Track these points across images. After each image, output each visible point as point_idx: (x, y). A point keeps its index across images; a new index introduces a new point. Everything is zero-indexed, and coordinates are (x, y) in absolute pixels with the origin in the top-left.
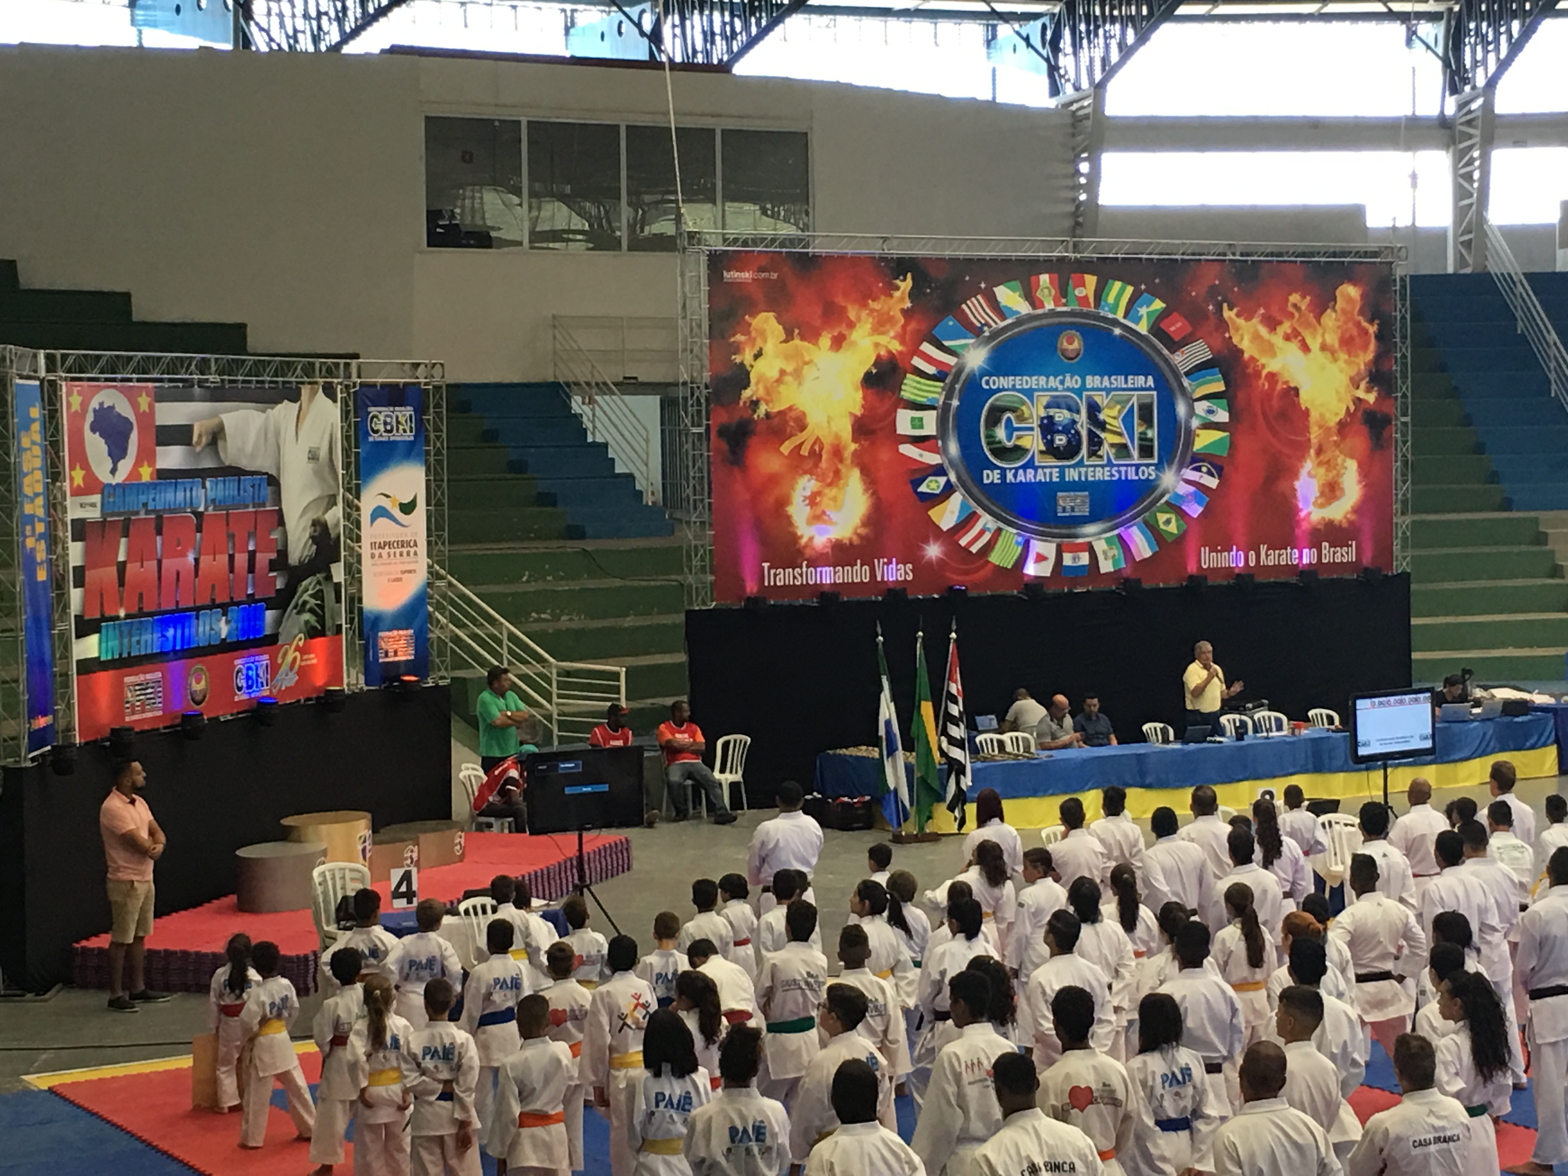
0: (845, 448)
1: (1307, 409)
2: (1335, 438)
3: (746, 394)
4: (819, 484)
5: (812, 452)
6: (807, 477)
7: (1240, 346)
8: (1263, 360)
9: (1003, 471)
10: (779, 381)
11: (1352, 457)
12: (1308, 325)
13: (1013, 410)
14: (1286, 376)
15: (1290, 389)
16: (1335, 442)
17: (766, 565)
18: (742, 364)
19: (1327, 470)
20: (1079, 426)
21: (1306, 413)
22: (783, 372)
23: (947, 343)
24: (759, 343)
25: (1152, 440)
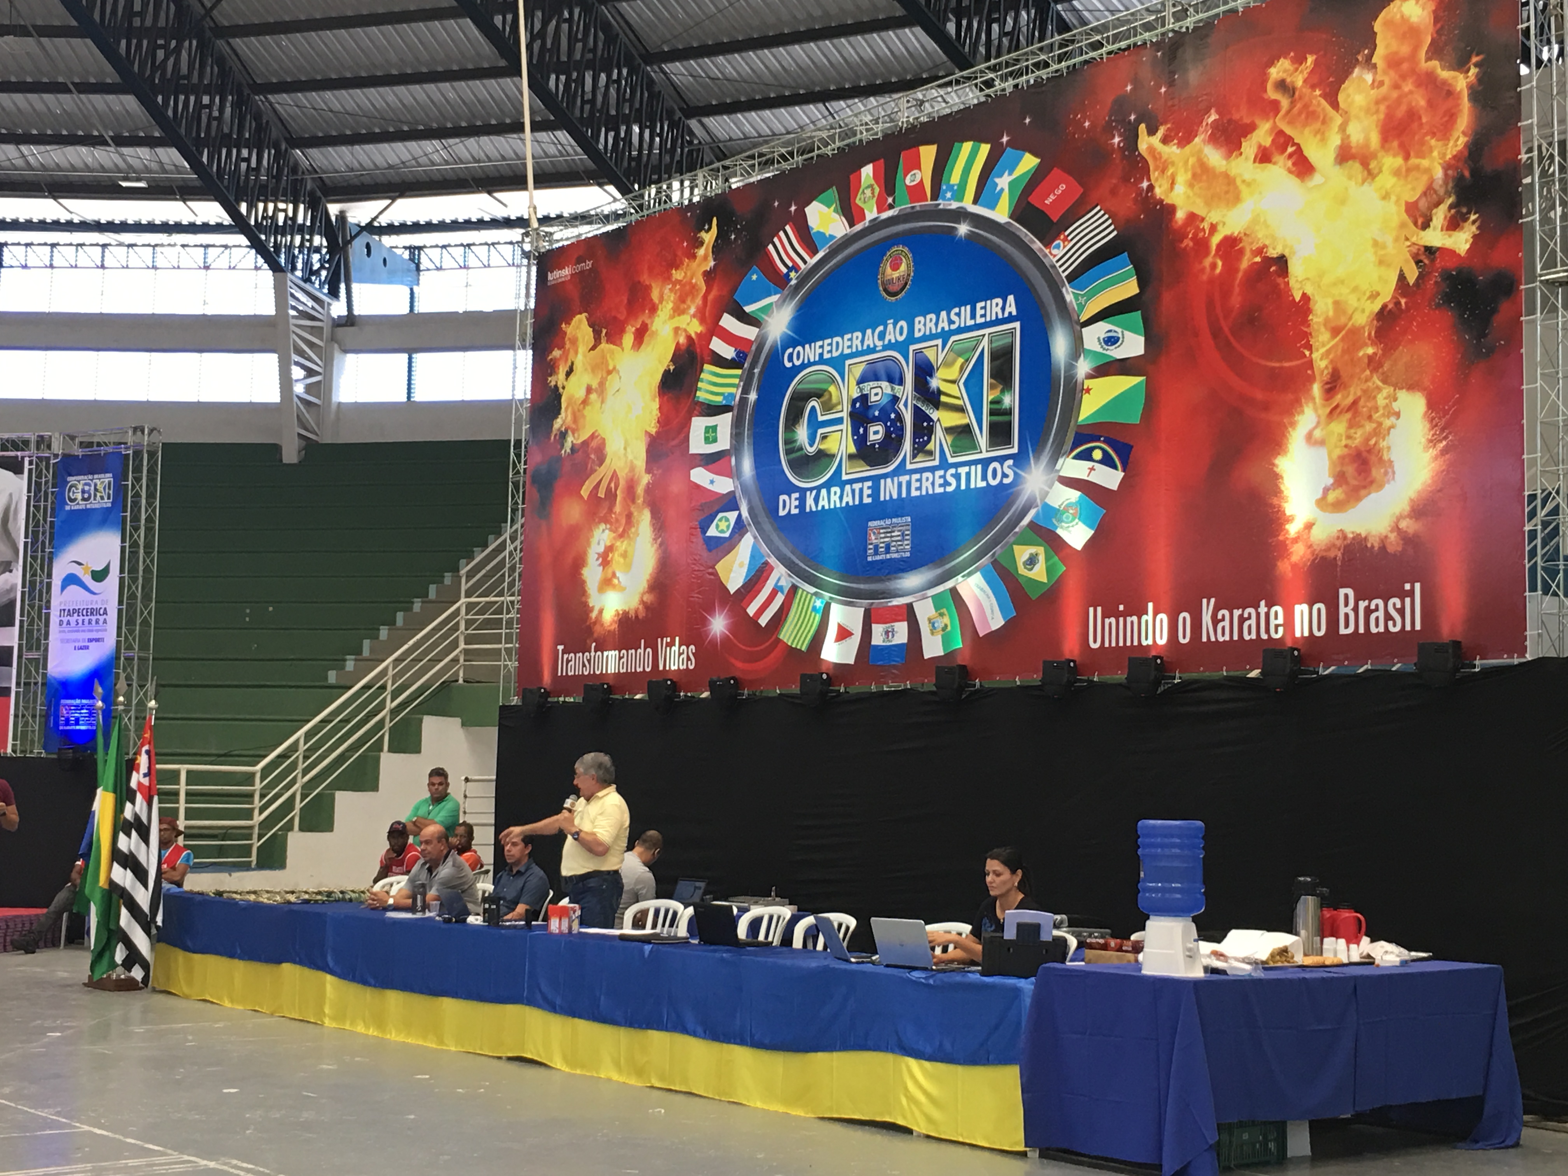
0: (638, 482)
1: (1305, 298)
2: (1370, 350)
3: (558, 423)
4: (613, 535)
5: (608, 489)
6: (602, 526)
7: (1167, 201)
8: (1213, 216)
9: (803, 492)
10: (585, 402)
11: (1411, 387)
12: (1310, 115)
13: (819, 394)
14: (1261, 237)
15: (1269, 261)
16: (1371, 358)
17: (560, 648)
18: (556, 386)
19: (1352, 425)
20: (901, 406)
21: (1305, 305)
22: (589, 390)
23: (748, 309)
24: (571, 357)
25: (1009, 412)
